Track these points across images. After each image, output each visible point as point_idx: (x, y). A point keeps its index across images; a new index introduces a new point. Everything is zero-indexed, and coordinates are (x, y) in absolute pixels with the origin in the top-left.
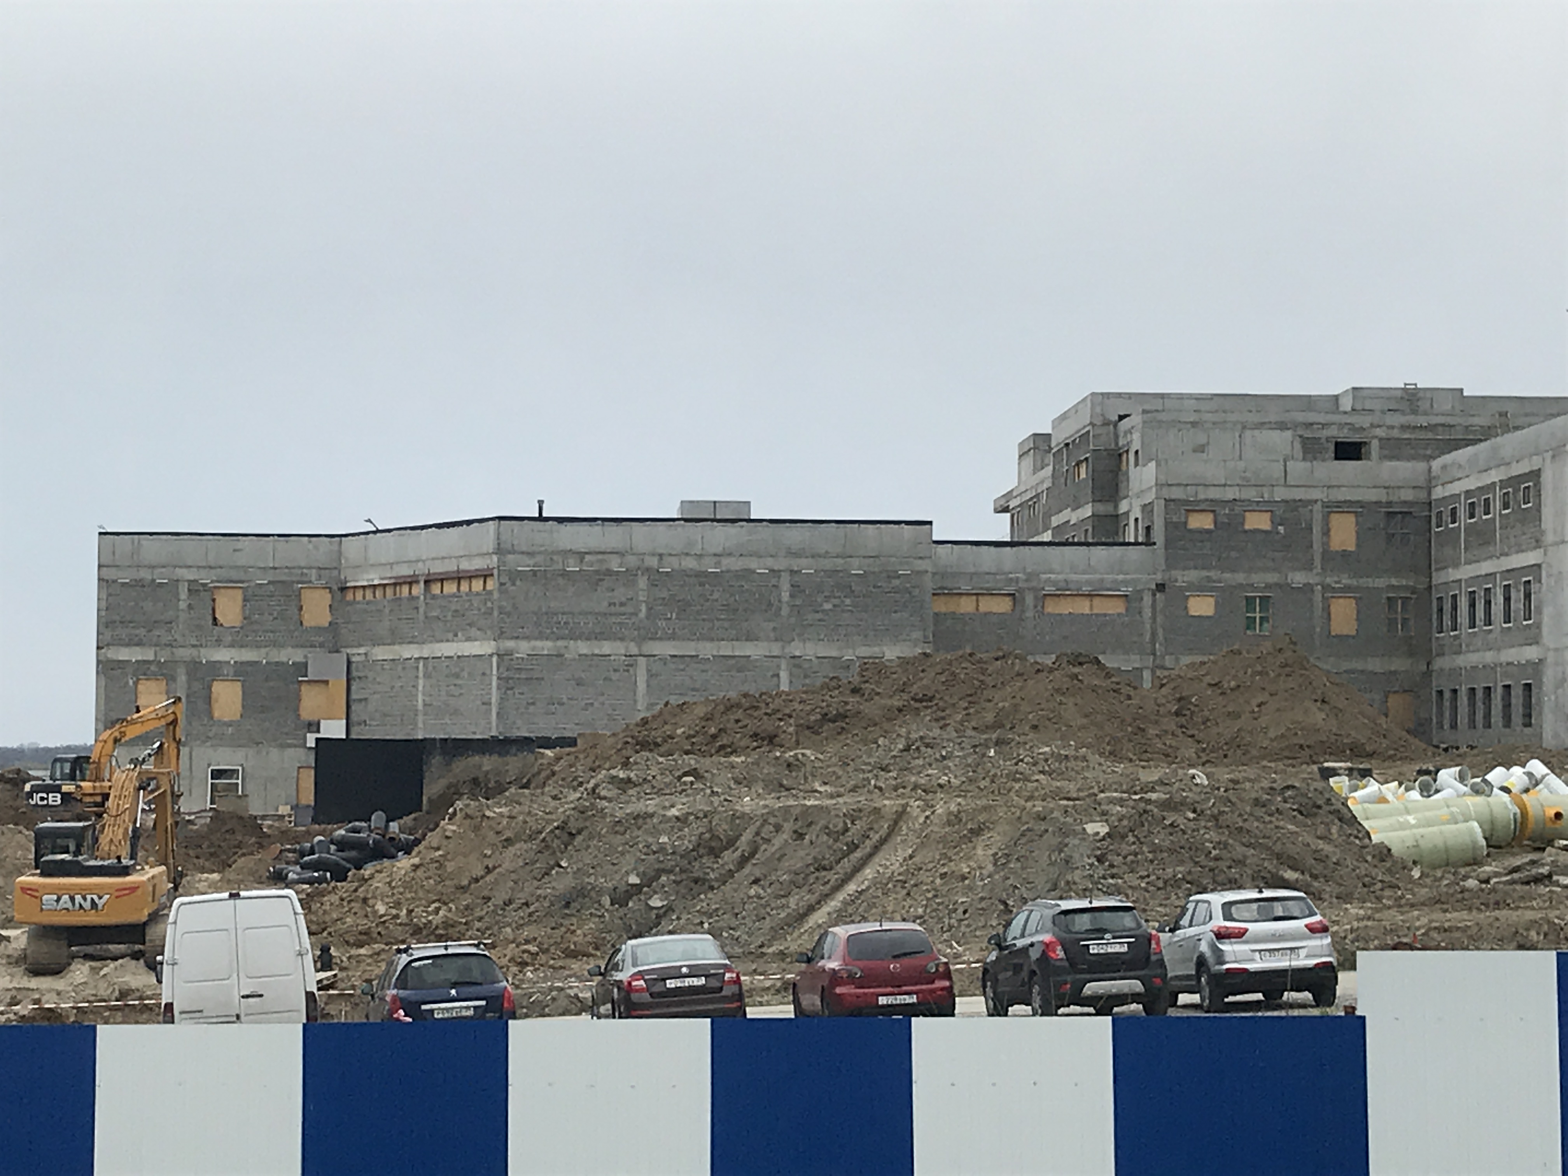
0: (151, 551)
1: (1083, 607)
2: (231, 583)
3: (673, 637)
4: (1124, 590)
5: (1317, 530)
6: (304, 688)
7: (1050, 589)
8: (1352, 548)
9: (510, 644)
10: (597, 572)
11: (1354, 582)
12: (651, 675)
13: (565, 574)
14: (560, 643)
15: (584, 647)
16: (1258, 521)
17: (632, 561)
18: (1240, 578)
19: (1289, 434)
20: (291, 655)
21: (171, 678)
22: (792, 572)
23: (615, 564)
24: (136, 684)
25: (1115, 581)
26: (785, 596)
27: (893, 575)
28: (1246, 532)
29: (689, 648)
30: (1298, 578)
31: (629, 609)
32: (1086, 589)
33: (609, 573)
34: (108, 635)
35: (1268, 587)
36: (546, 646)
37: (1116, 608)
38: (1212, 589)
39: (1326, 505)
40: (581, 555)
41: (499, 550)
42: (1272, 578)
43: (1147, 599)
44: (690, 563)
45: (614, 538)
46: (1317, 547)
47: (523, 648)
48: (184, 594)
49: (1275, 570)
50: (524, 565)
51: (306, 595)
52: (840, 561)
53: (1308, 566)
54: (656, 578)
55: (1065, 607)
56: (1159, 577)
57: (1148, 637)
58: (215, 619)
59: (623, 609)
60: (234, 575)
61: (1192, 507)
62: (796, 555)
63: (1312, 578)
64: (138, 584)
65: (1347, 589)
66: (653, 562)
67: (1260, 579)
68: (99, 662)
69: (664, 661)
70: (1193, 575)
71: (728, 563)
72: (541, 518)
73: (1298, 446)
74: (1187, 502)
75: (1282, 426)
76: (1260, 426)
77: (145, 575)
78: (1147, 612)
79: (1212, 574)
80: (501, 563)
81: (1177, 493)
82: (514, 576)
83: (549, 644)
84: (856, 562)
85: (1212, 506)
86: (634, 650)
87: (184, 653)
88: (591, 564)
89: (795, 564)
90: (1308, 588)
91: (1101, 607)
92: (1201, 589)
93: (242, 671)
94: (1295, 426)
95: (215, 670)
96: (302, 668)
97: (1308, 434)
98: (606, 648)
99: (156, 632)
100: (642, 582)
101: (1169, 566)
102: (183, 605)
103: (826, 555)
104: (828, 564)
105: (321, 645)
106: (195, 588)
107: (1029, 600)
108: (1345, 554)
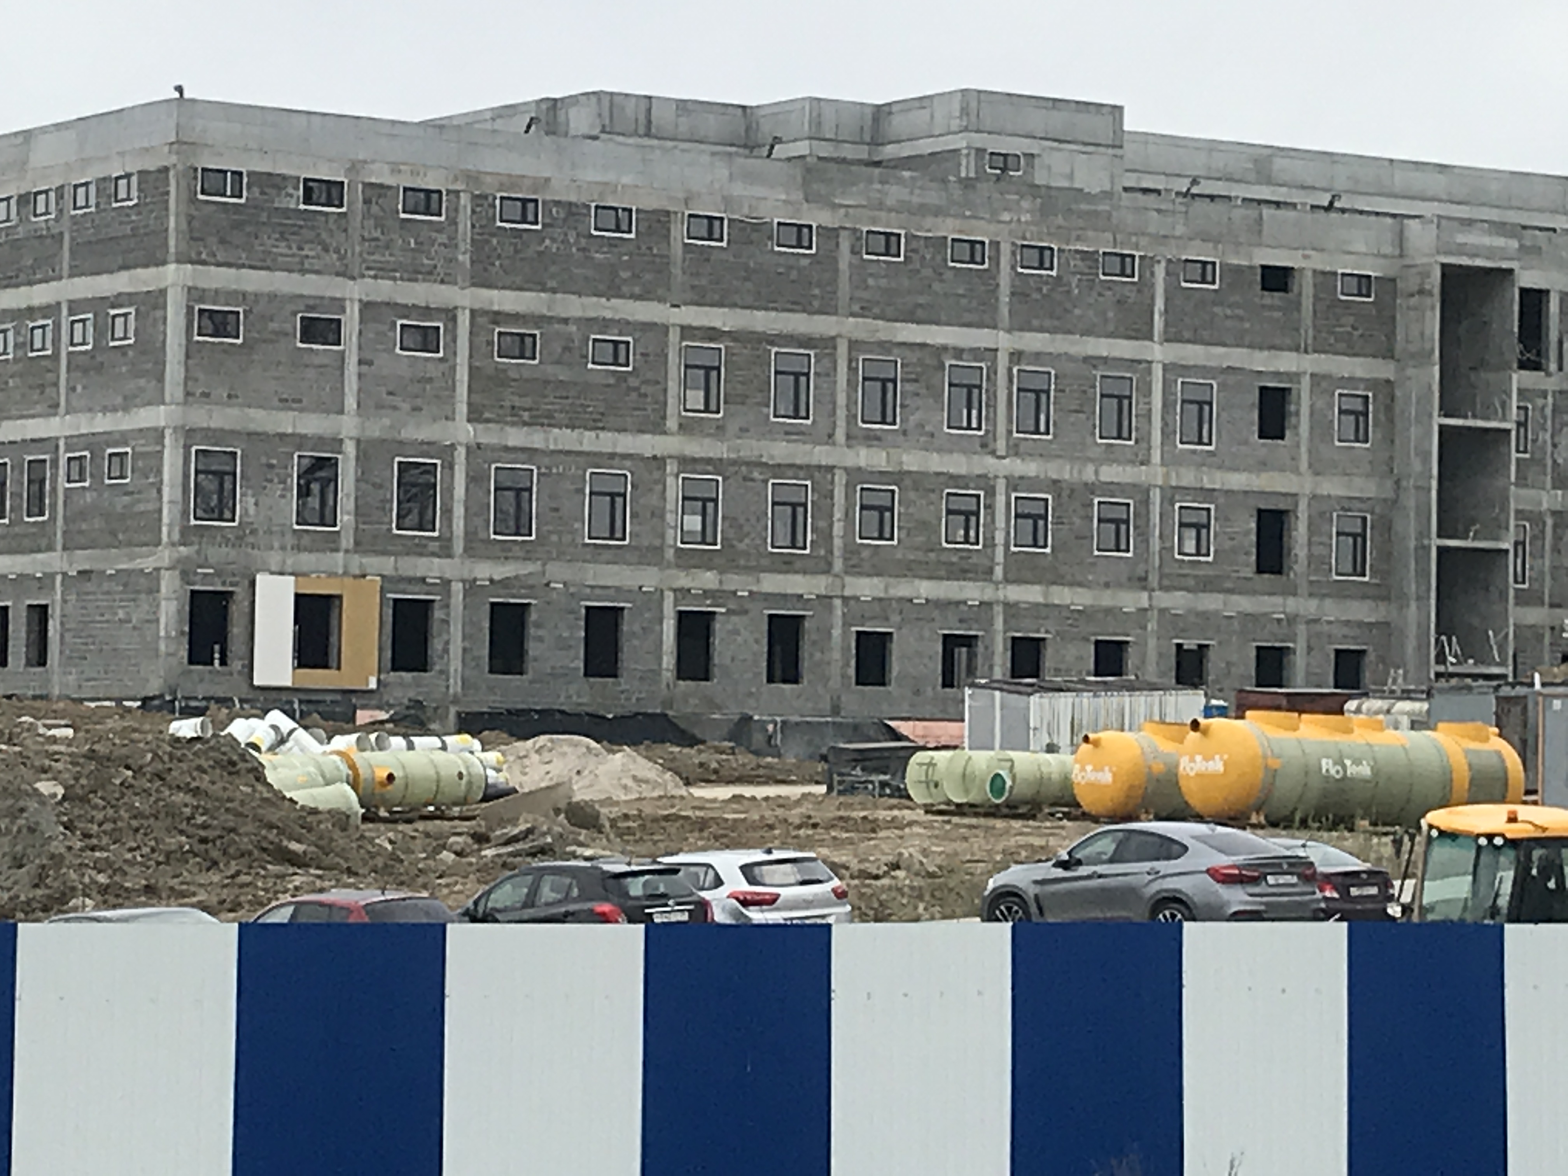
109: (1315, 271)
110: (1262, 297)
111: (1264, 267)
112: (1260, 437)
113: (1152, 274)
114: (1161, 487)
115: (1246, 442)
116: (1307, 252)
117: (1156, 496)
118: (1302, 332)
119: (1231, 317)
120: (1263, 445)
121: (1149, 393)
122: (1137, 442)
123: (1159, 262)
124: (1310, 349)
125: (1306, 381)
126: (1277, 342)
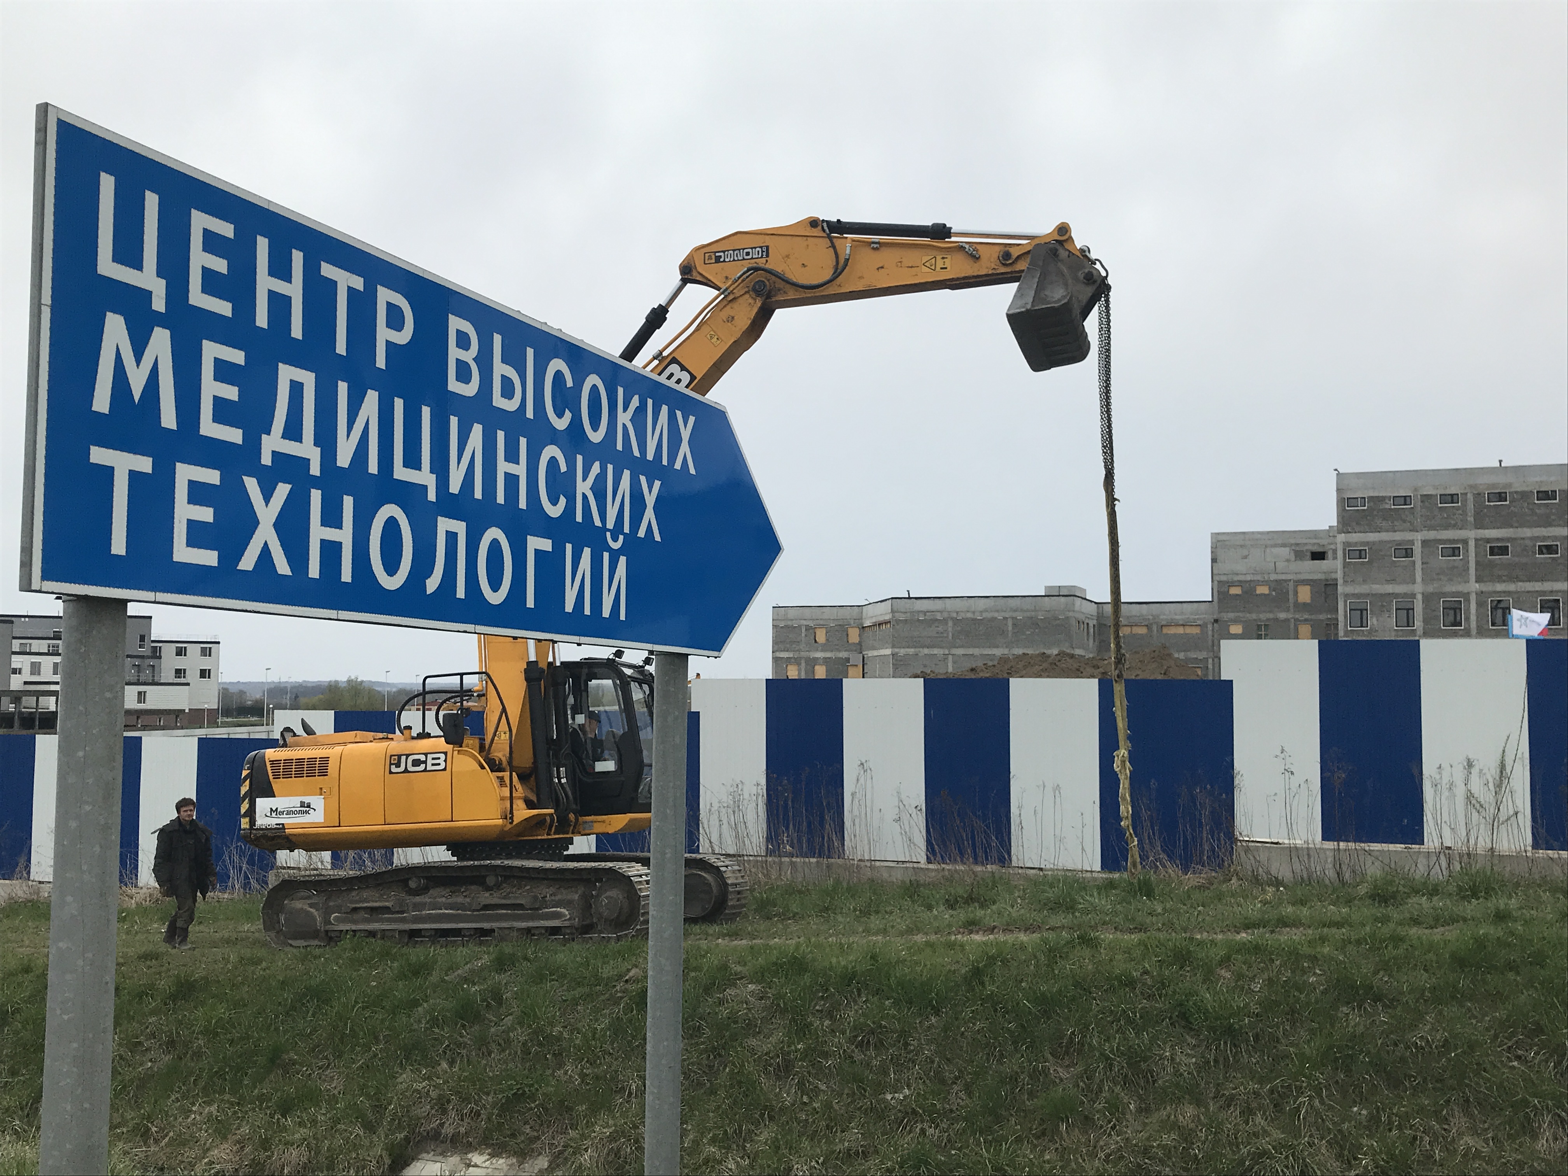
0: (792, 613)
1: (1180, 630)
2: (821, 626)
3: (962, 647)
4: (1199, 622)
5: (1291, 593)
6: (849, 668)
7: (1164, 623)
8: (1309, 601)
9: (896, 650)
10: (931, 620)
11: (1310, 617)
12: (954, 662)
13: (918, 620)
14: (917, 650)
15: (926, 651)
16: (1262, 590)
17: (946, 615)
18: (1254, 616)
19: (1288, 549)
20: (843, 655)
21: (799, 664)
22: (1013, 618)
23: (939, 617)
24: (787, 666)
25: (1195, 619)
26: (1010, 628)
27: (1056, 619)
28: (1257, 595)
29: (970, 651)
30: (1282, 616)
31: (945, 635)
32: (1181, 623)
33: (937, 620)
34: (776, 648)
35: (1268, 620)
36: (911, 651)
37: (1196, 631)
38: (1241, 621)
39: (1295, 581)
40: (925, 613)
41: (893, 611)
42: (1271, 616)
43: (1210, 627)
44: (969, 615)
45: (939, 605)
46: (1291, 600)
47: (902, 652)
48: (803, 630)
49: (1270, 612)
50: (902, 617)
51: (850, 630)
52: (1033, 613)
53: (1288, 610)
54: (956, 621)
55: (1172, 631)
56: (1215, 617)
57: (1210, 643)
58: (815, 640)
59: (942, 635)
60: (822, 622)
61: (1231, 584)
62: (1015, 611)
63: (1290, 616)
64: (786, 627)
65: (1306, 620)
66: (955, 615)
67: (1263, 616)
68: (773, 658)
69: (959, 656)
70: (1231, 615)
71: (985, 615)
72: (909, 598)
73: (1293, 554)
74: (1228, 582)
75: (1284, 545)
76: (1275, 546)
77: (790, 623)
78: (1210, 633)
79: (1240, 614)
80: (893, 616)
81: (1223, 578)
82: (898, 621)
83: (913, 650)
84: (1040, 613)
85: (1240, 584)
86: (947, 652)
87: (803, 654)
88: (929, 616)
89: (1014, 615)
90: (1287, 620)
91: (1189, 630)
92: (1236, 621)
93: (826, 661)
94: (1292, 545)
95: (815, 661)
96: (848, 660)
97: (1297, 549)
98: (935, 651)
99: (794, 646)
100: (950, 623)
101: (1220, 612)
102: (803, 635)
103: (1027, 611)
104: (1028, 614)
105: (856, 651)
106: (808, 628)
107: (1155, 628)
108: (1304, 604)
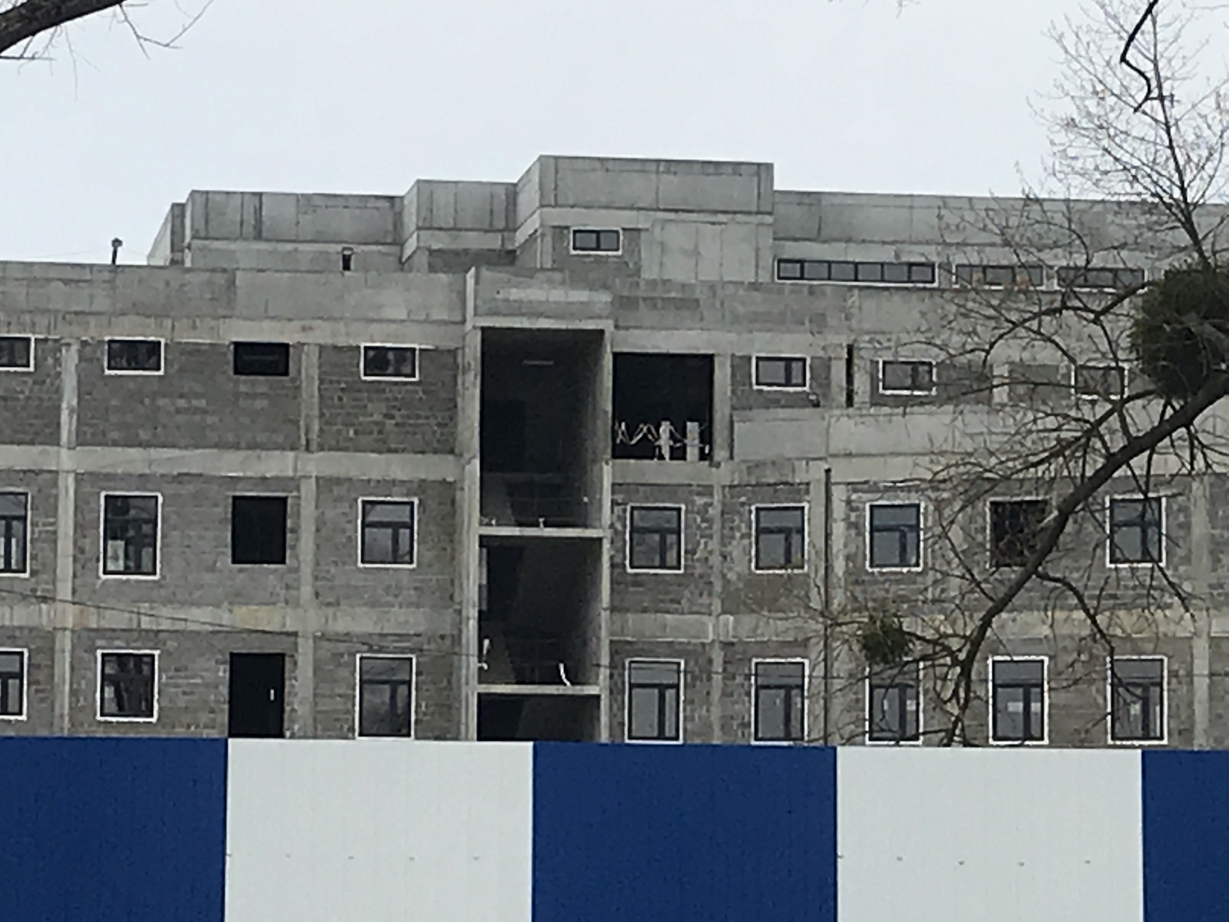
109: (322, 348)
110: (237, 382)
111: (237, 345)
112: (234, 562)
113: (58, 362)
114: (73, 631)
115: (212, 569)
116: (307, 323)
117: (65, 642)
118: (302, 423)
119: (186, 411)
120: (241, 571)
121: (54, 511)
122: (33, 573)
123: (68, 345)
124: (314, 446)
125: (308, 489)
126: (261, 438)
